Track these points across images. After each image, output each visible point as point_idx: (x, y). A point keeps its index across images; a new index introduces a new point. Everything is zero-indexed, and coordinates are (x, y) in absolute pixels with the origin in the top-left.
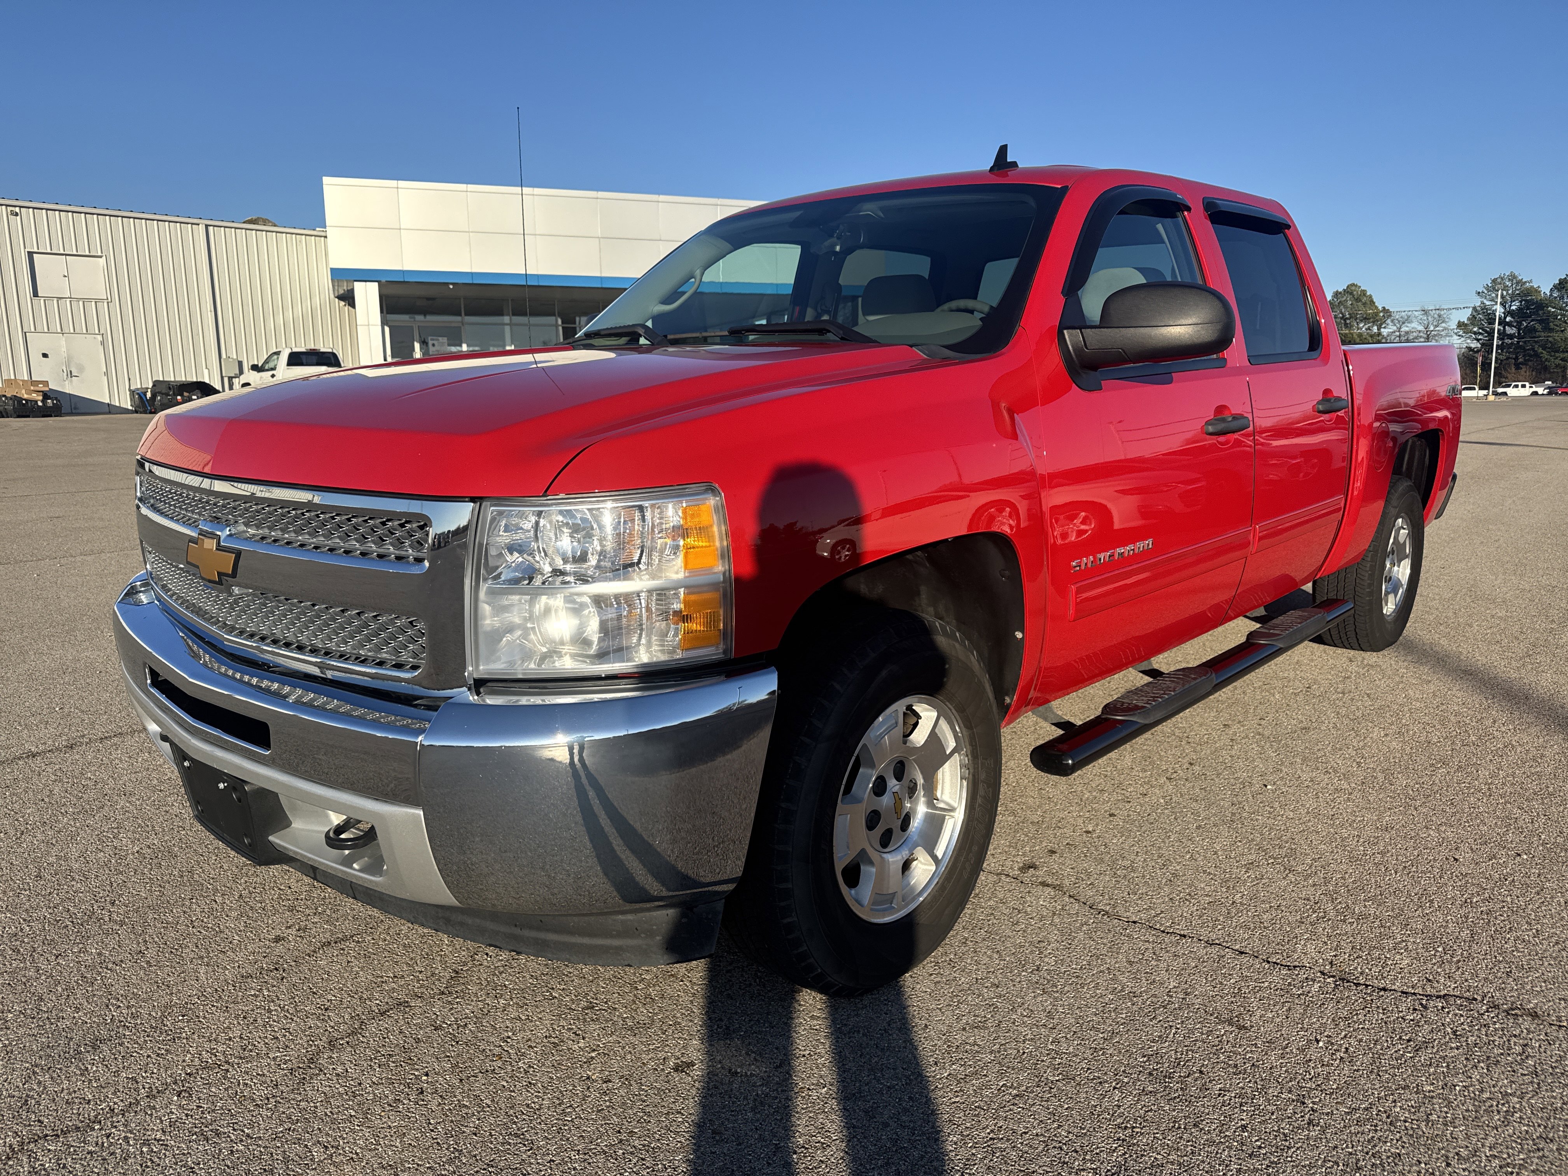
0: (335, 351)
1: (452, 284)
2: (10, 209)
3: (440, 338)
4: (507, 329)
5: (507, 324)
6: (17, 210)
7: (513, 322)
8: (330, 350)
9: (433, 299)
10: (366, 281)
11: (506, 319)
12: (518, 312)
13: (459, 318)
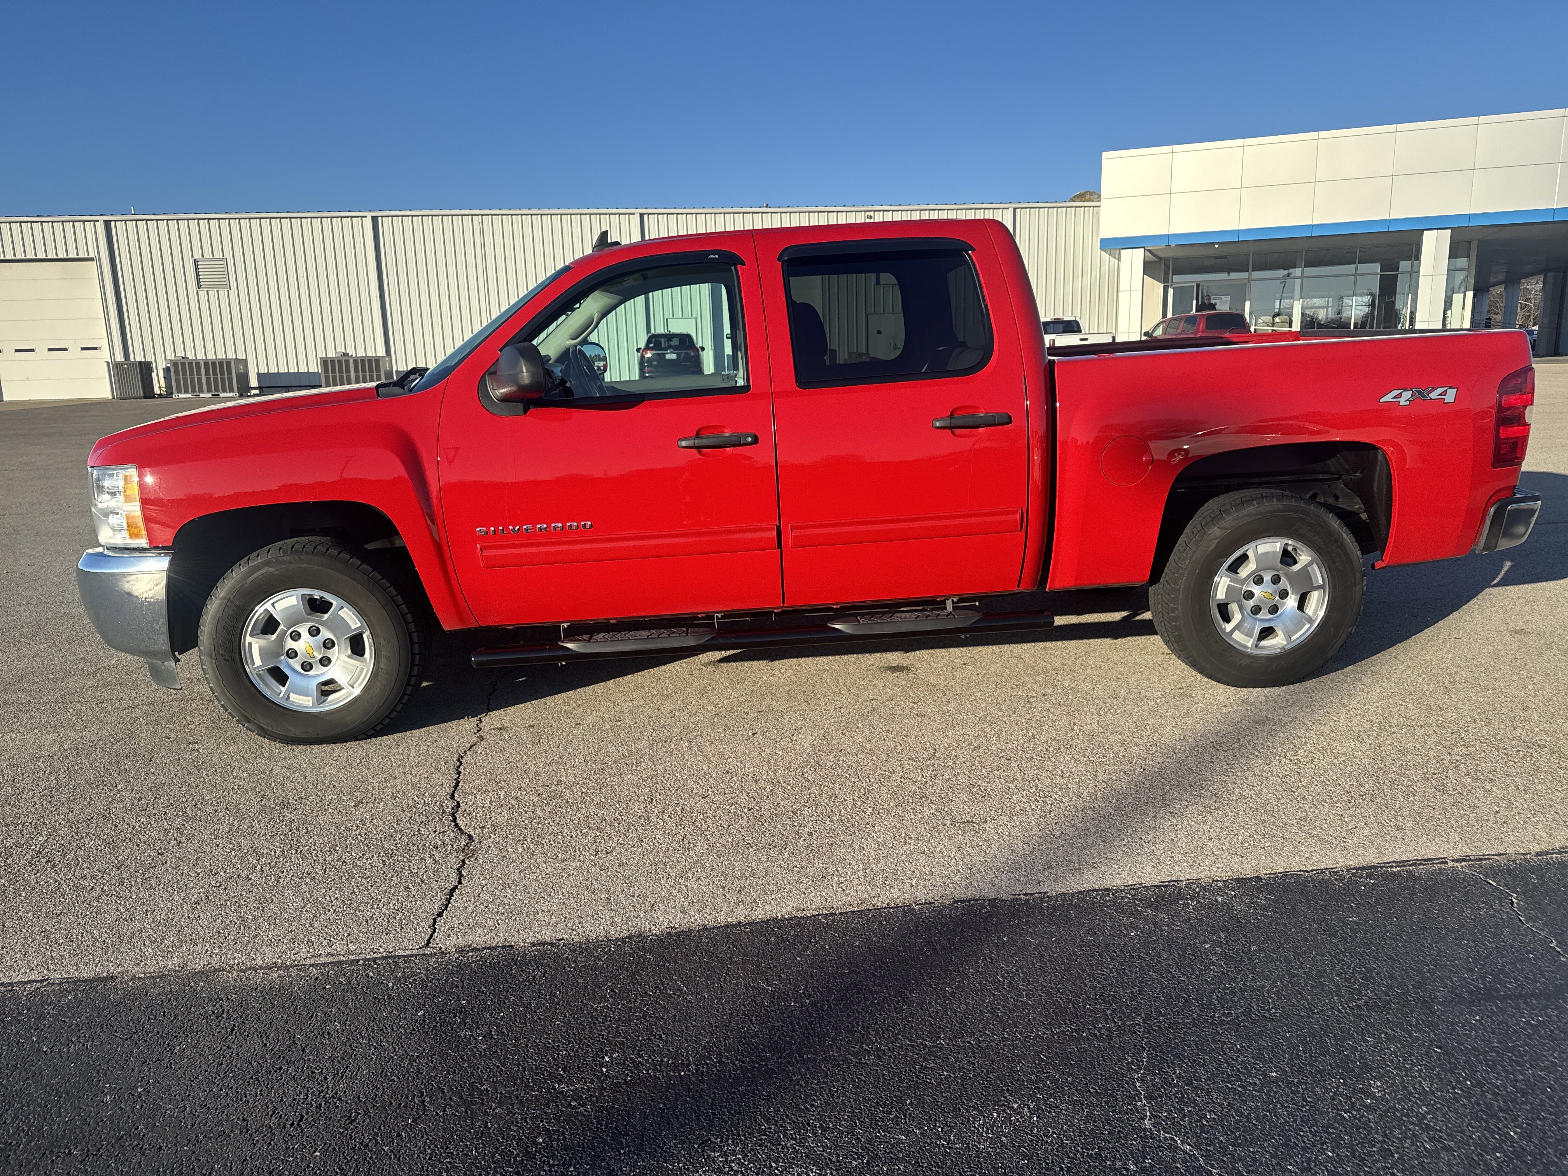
0: (1078, 319)
1: (1217, 243)
2: (867, 213)
3: (1223, 297)
4: (1298, 282)
5: (1298, 278)
6: (872, 214)
7: (1305, 274)
8: (1073, 319)
9: (1225, 257)
10: (1132, 248)
11: (1297, 272)
12: (1310, 264)
13: (1245, 275)
